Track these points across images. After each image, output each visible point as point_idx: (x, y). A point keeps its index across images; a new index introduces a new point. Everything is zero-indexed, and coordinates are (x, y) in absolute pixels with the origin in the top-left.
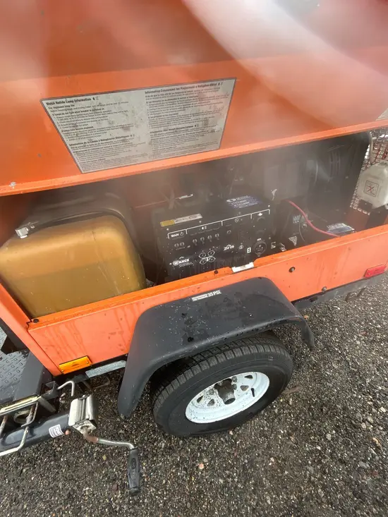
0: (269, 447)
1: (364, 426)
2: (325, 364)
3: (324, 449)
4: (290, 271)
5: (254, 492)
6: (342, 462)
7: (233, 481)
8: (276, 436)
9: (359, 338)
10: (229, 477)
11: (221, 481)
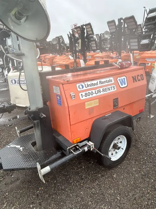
0: (131, 166)
1: (153, 154)
2: (137, 144)
3: (145, 161)
4: (124, 109)
5: (132, 176)
6: (151, 162)
7: (126, 176)
8: (132, 164)
9: (143, 136)
10: (124, 175)
11: (122, 177)
